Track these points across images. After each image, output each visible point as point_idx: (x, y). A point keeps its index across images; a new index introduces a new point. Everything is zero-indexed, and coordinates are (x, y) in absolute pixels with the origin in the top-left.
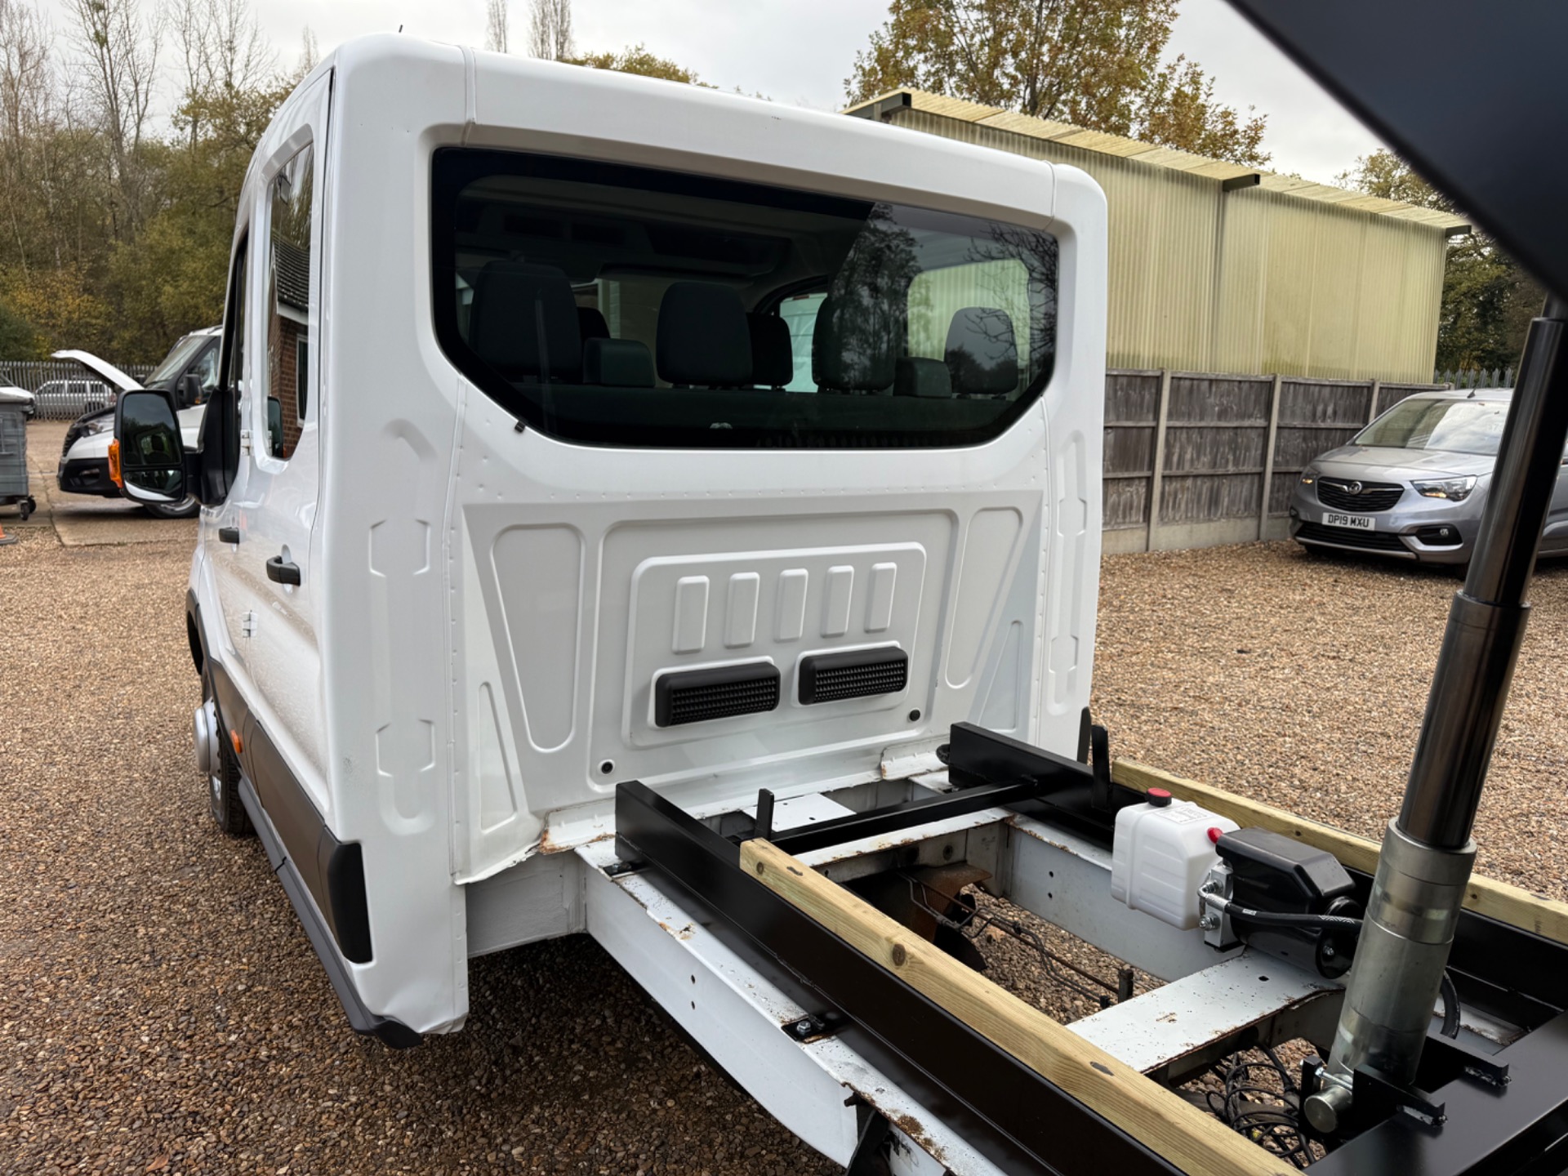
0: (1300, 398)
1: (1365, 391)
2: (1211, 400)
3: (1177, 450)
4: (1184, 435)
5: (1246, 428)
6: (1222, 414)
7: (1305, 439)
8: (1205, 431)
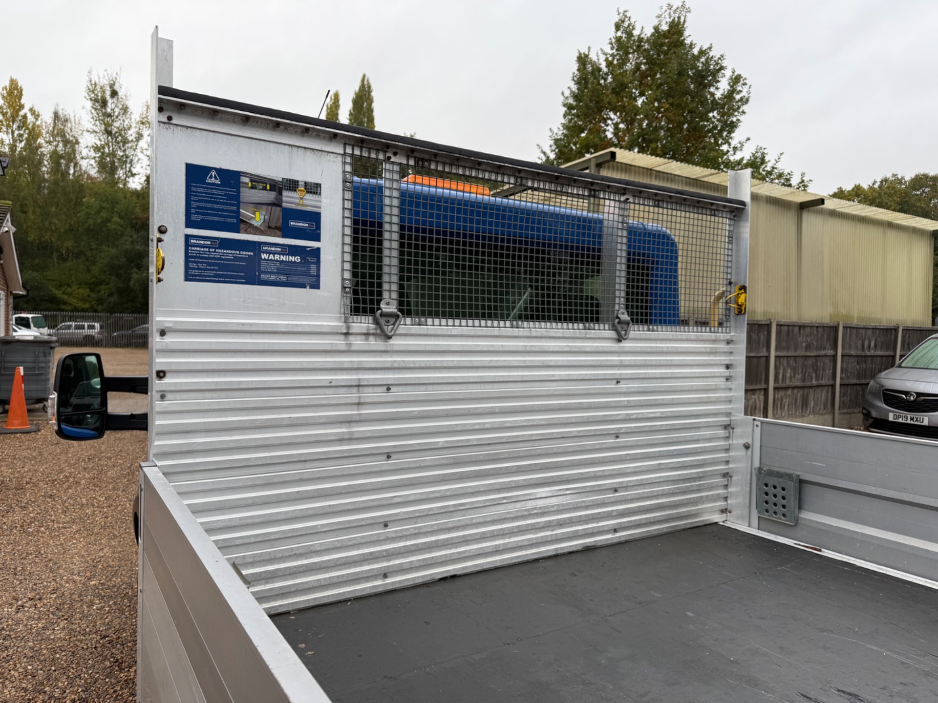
0: (854, 337)
1: (893, 331)
2: (800, 339)
3: (781, 371)
4: (785, 362)
5: (823, 356)
6: (808, 347)
7: (858, 363)
8: (798, 359)
